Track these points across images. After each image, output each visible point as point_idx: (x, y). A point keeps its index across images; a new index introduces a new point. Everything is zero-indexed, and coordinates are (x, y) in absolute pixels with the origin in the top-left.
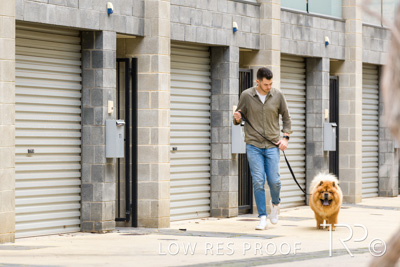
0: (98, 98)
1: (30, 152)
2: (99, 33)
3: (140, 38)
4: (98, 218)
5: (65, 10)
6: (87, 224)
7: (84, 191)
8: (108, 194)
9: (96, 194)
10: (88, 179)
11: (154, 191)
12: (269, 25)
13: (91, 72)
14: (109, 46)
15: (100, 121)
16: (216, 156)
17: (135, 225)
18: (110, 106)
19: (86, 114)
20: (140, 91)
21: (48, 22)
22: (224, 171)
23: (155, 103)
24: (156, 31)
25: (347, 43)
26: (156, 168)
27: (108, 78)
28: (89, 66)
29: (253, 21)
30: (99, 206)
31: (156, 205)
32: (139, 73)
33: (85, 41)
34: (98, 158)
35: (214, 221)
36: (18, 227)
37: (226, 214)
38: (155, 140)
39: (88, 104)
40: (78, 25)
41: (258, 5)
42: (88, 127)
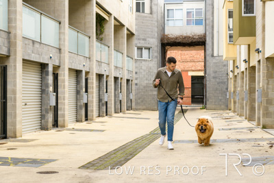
0: (47, 86)
1: (26, 104)
2: (48, 64)
3: (59, 67)
4: (47, 126)
5: (37, 56)
6: (43, 128)
7: (42, 117)
8: (50, 118)
9: (46, 118)
10: (44, 113)
11: (63, 116)
12: (93, 64)
13: (45, 78)
14: (50, 69)
15: (48, 93)
16: (79, 104)
17: (57, 127)
18: (51, 89)
19: (43, 91)
20: (59, 84)
21: (32, 60)
22: (81, 108)
23: (64, 88)
24: (64, 64)
25: (110, 70)
26: (64, 108)
27: (50, 79)
28: (44, 75)
29: (88, 63)
30: (47, 122)
31: (64, 120)
32: (59, 78)
33: (43, 66)
34: (47, 106)
35: (78, 123)
36: (23, 130)
37: (81, 121)
38: (64, 99)
39: (44, 88)
40: (42, 61)
41: (89, 58)
42: (44, 95)
